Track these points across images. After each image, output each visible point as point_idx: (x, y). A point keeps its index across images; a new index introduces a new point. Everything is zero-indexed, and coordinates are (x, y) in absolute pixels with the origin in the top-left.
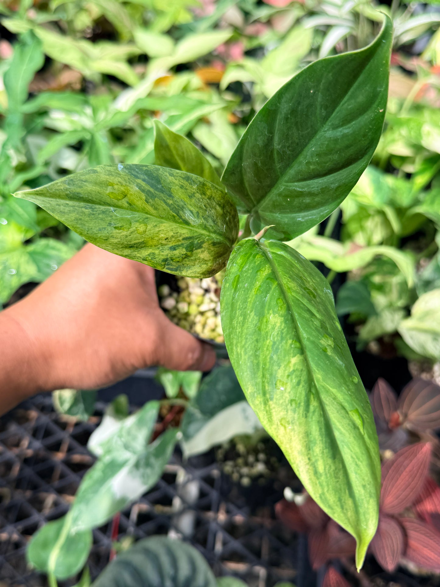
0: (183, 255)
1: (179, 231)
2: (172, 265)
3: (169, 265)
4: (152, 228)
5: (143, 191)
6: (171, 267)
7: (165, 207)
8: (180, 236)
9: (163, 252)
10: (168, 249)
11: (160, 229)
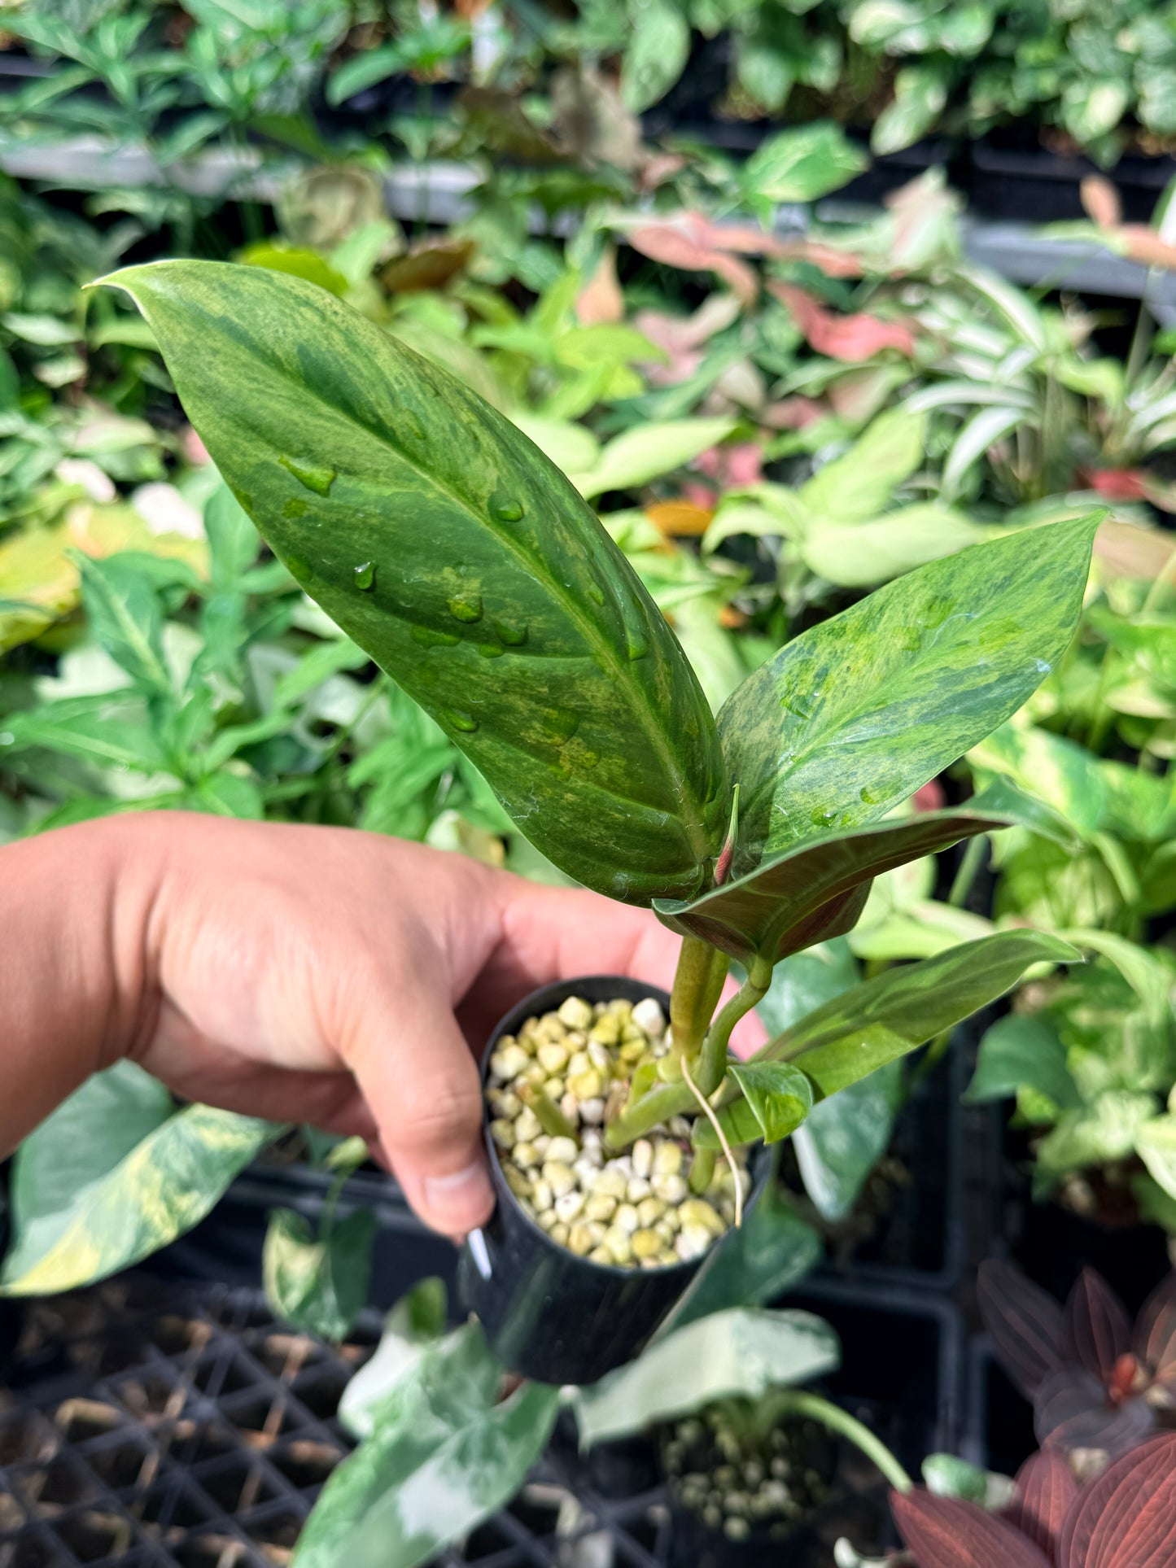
0: (796, 685)
1: (843, 700)
2: (793, 657)
3: (799, 651)
4: (889, 654)
5: (969, 671)
6: (791, 655)
7: (908, 696)
8: (834, 697)
9: (830, 653)
10: (827, 664)
11: (875, 667)
